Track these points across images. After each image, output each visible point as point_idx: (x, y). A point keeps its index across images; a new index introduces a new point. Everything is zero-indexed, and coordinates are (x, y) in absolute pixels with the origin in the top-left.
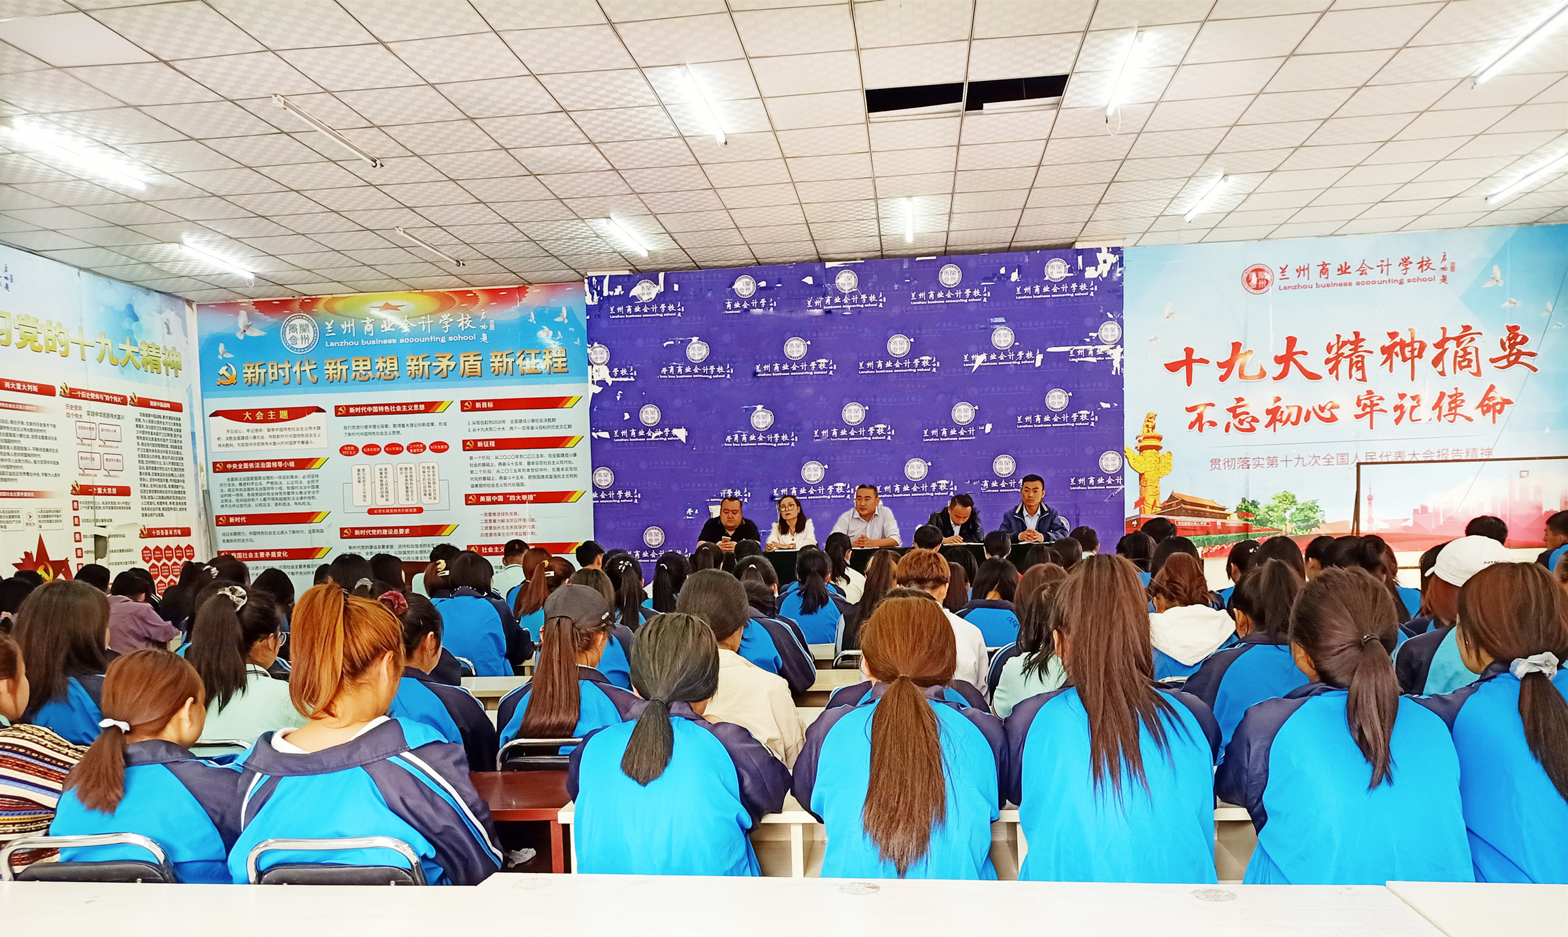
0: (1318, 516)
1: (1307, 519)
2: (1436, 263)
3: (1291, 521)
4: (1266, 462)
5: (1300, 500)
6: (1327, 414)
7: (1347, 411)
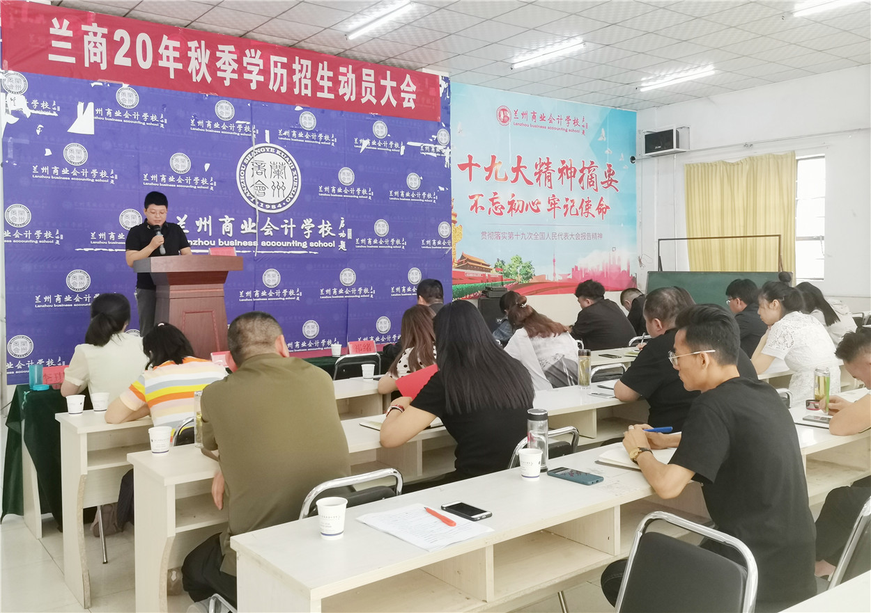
0: (531, 271)
1: (527, 273)
2: (580, 123)
3: (520, 274)
4: (507, 235)
5: (524, 261)
6: (535, 208)
7: (544, 206)
